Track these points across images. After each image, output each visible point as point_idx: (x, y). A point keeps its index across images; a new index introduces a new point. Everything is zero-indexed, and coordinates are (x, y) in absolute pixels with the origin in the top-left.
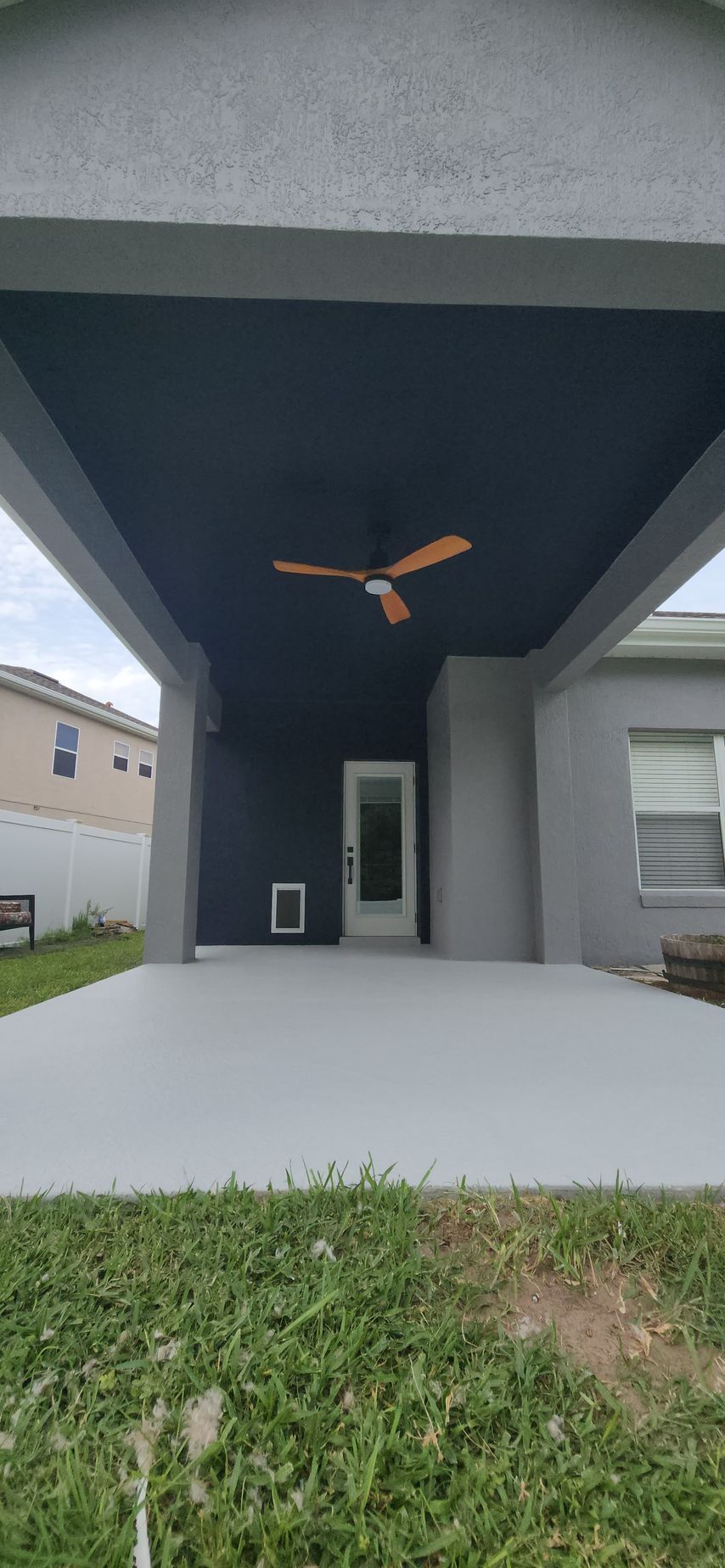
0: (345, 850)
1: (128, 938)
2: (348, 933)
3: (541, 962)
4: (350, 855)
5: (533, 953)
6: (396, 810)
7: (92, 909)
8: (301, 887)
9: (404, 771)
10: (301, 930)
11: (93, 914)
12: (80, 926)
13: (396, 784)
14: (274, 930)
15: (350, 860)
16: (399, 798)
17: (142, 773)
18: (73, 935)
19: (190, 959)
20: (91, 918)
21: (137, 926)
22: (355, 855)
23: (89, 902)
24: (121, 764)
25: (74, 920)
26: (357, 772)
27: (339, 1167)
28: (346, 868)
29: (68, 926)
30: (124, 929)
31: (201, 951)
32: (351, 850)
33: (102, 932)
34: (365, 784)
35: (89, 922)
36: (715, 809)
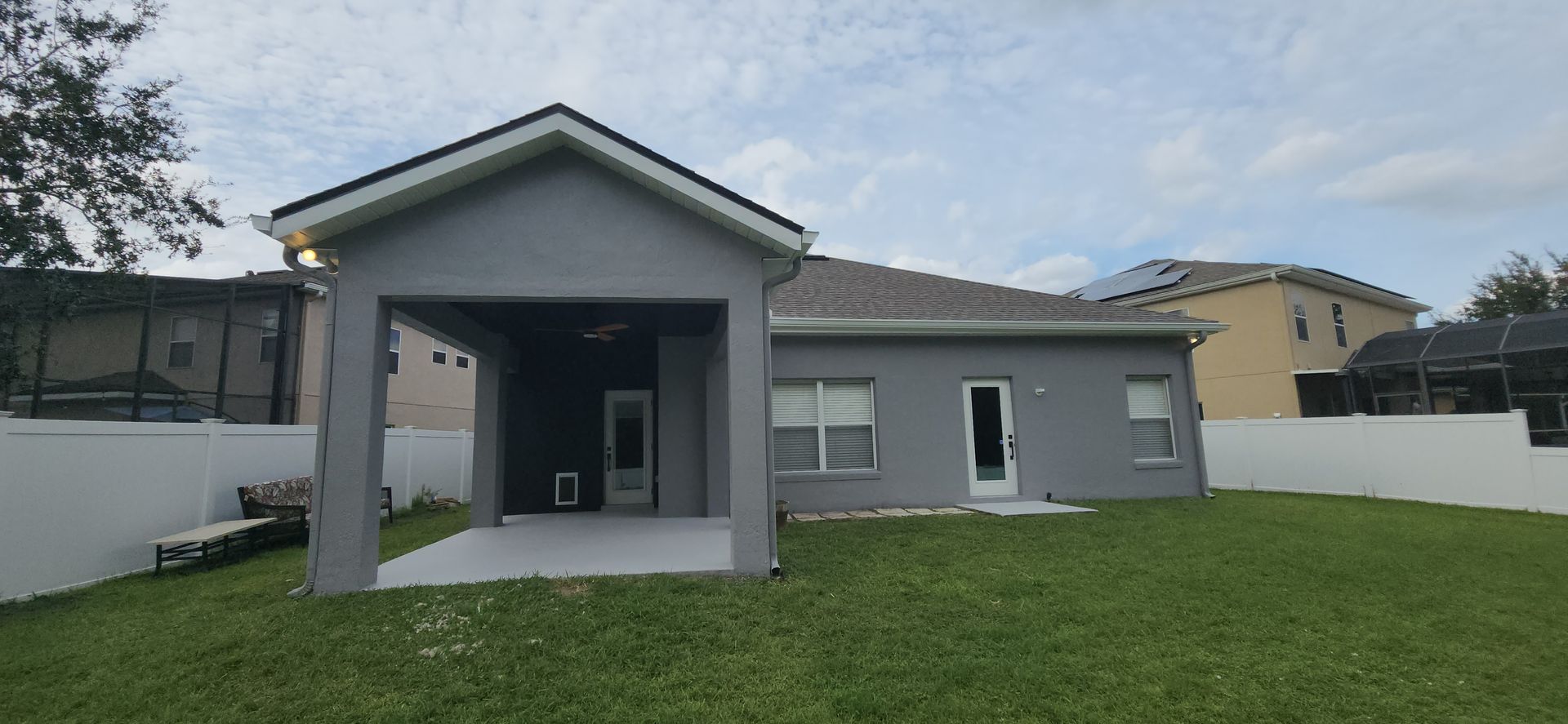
0: (606, 449)
1: (455, 511)
2: (607, 502)
3: (706, 516)
4: (609, 452)
5: (703, 513)
6: (640, 421)
7: (426, 491)
8: (575, 475)
9: (645, 396)
10: (575, 502)
11: (427, 494)
12: (418, 503)
13: (639, 406)
14: (557, 503)
15: (609, 455)
16: (642, 415)
17: (459, 364)
18: (412, 511)
19: (498, 524)
20: (425, 497)
21: (461, 501)
22: (612, 452)
23: (424, 486)
24: (439, 358)
25: (413, 500)
26: (613, 397)
27: (527, 573)
28: (606, 461)
29: (408, 504)
30: (451, 504)
31: (506, 519)
32: (609, 449)
33: (434, 508)
34: (619, 406)
35: (424, 501)
36: (815, 424)
